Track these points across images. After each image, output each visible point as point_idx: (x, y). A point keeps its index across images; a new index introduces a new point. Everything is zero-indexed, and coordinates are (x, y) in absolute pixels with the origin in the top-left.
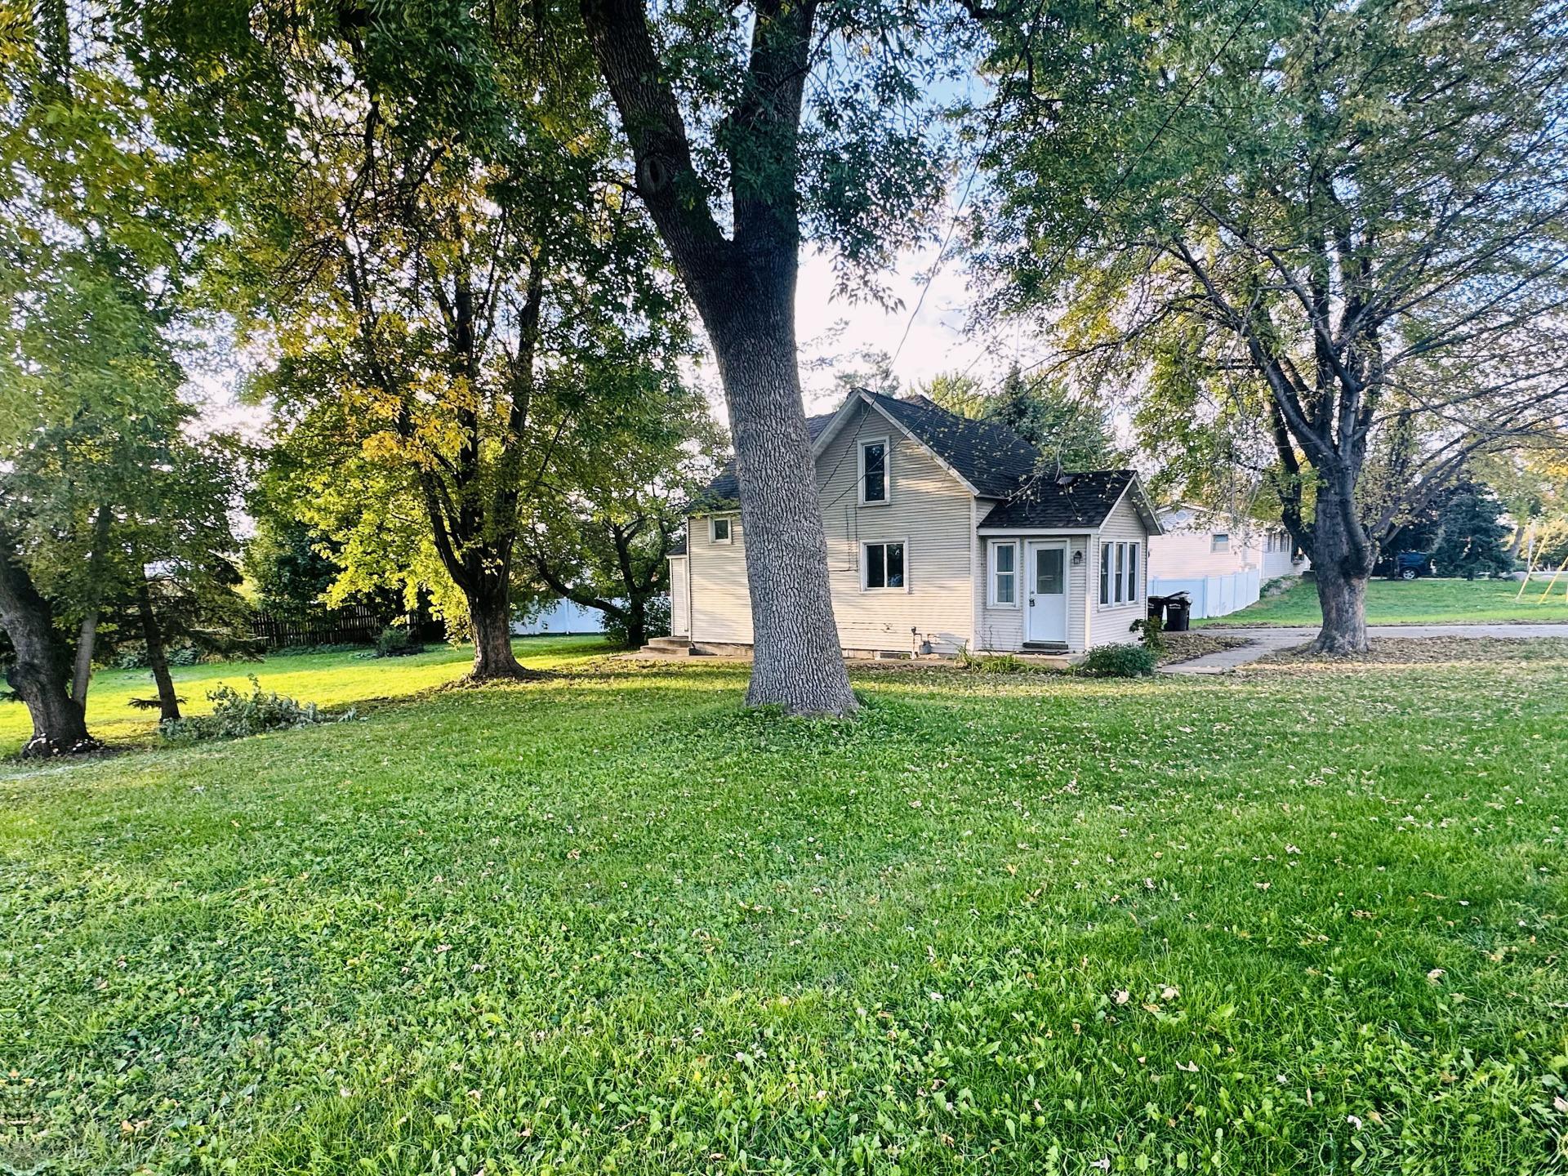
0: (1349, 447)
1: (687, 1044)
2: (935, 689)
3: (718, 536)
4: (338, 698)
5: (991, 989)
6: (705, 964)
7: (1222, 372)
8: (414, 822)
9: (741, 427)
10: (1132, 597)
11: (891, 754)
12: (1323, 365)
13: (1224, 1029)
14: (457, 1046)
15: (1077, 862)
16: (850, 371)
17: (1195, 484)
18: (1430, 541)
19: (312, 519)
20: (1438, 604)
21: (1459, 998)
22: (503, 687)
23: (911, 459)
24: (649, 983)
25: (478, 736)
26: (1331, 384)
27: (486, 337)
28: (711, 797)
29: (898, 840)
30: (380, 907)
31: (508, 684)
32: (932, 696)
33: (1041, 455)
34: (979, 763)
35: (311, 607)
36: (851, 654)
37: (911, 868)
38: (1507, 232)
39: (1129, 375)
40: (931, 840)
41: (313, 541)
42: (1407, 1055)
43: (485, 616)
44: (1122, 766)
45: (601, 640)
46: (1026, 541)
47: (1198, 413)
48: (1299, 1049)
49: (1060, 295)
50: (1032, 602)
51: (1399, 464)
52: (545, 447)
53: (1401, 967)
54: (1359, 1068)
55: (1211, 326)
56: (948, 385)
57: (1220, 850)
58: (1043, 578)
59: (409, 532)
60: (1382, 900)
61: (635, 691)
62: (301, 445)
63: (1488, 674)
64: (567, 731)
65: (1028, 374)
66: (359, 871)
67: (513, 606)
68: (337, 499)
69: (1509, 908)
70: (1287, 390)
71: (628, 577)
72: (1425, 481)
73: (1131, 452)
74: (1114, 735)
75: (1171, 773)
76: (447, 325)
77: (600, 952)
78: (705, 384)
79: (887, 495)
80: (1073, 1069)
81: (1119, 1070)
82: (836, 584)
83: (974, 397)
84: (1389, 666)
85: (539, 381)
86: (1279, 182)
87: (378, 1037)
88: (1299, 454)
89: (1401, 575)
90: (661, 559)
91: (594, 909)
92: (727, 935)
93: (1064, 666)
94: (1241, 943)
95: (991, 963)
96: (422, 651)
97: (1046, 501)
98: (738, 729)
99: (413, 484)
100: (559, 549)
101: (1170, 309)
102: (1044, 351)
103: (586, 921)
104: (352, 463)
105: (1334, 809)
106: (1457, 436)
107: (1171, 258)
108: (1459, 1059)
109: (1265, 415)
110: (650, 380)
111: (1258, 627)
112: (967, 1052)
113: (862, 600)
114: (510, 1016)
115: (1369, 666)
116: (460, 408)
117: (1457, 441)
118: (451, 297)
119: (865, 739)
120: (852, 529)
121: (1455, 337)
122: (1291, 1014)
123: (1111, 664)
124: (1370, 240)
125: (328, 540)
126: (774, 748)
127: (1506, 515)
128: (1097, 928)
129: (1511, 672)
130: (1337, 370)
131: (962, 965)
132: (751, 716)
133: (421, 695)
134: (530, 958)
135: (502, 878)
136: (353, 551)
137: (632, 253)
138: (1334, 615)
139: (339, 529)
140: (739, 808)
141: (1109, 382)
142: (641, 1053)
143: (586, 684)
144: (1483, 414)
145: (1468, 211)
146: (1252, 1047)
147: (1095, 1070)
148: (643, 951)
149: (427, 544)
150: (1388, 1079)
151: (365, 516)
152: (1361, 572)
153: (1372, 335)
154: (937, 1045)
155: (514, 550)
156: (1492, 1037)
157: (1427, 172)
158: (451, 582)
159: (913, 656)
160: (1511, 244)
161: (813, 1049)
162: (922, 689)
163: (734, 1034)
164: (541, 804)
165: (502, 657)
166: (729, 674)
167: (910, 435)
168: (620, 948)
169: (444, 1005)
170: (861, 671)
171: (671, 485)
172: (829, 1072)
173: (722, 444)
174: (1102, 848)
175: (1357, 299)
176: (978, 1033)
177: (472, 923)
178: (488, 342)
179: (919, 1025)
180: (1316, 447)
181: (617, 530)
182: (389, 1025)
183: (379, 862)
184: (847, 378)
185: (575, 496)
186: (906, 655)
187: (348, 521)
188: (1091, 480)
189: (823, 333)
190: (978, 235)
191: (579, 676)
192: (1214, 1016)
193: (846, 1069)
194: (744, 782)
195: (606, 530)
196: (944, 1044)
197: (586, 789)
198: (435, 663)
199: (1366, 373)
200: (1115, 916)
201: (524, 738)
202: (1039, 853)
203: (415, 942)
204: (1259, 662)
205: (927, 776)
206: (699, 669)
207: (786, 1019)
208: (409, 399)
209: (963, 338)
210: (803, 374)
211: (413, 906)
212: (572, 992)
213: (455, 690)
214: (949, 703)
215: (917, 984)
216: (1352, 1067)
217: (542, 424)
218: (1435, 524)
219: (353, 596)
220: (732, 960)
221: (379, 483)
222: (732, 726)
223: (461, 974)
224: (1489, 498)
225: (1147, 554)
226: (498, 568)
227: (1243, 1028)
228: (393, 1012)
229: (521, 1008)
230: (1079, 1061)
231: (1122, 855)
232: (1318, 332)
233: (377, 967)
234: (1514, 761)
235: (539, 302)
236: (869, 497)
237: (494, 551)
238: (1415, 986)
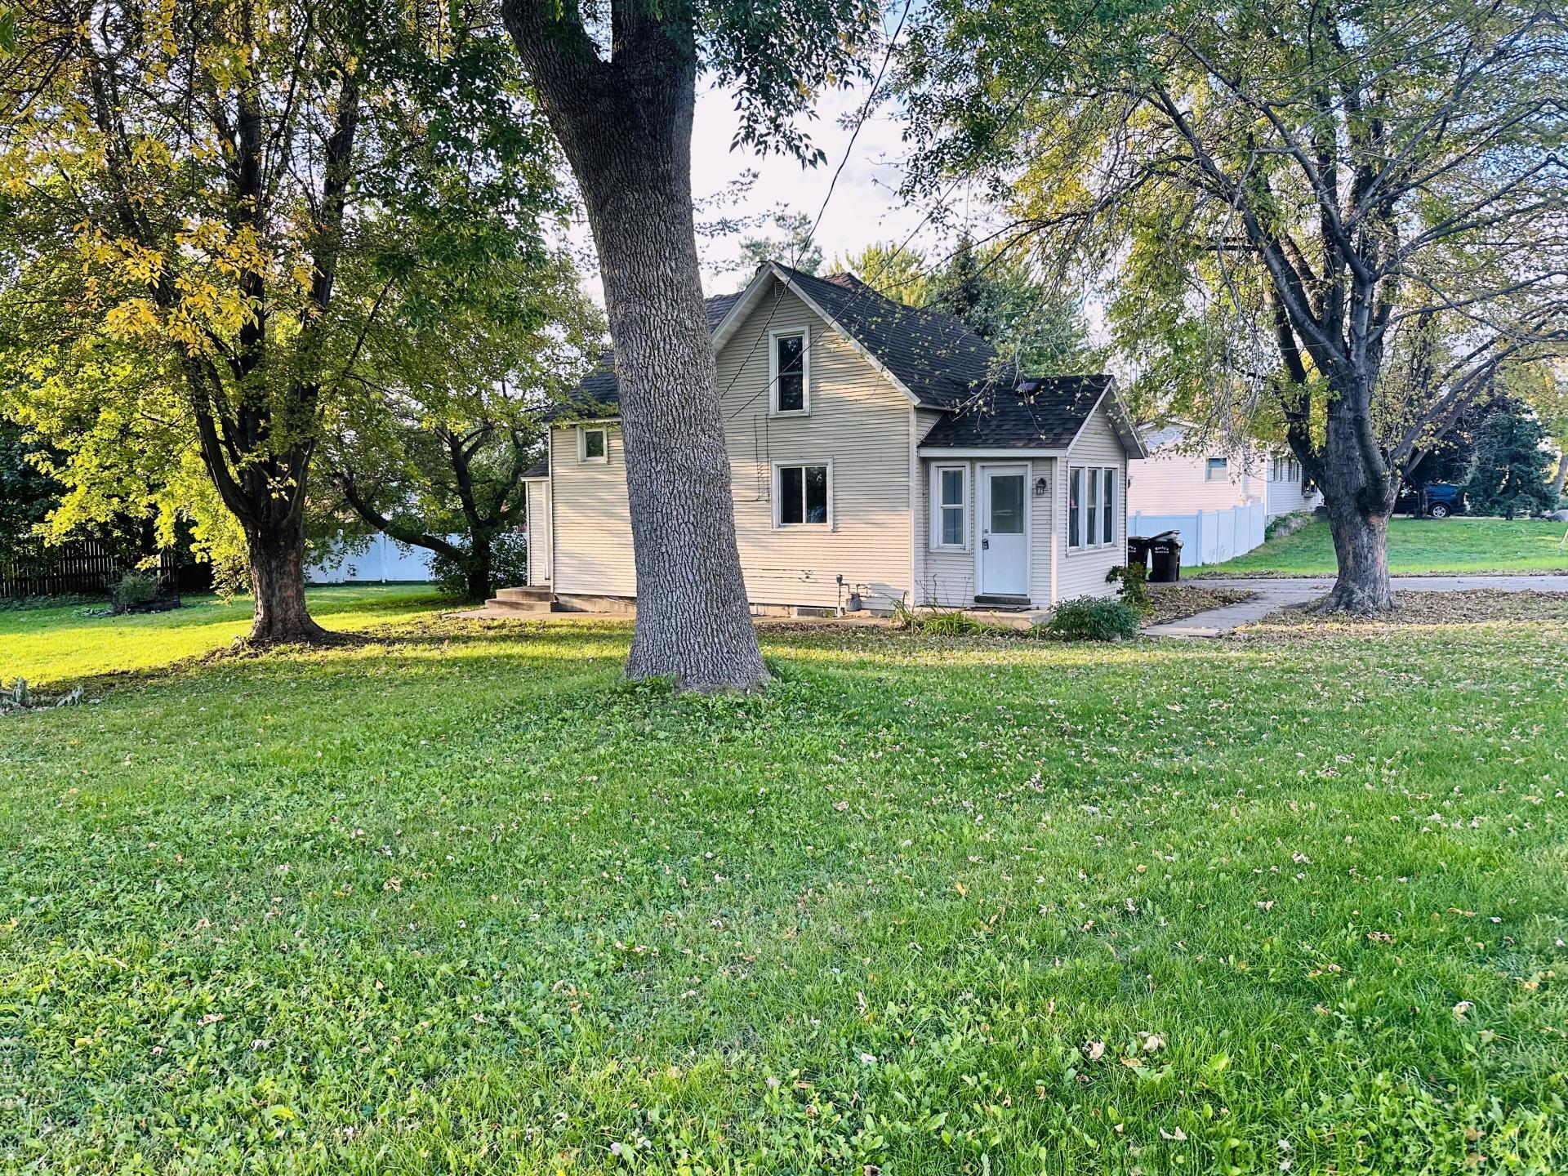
0: (1363, 351)
1: (547, 1135)
2: (866, 656)
3: (590, 453)
4: (56, 672)
5: (935, 1045)
6: (569, 1028)
7: (1214, 253)
8: (169, 845)
9: (620, 310)
10: (1108, 538)
11: (810, 740)
12: (1331, 249)
13: (1216, 1085)
14: (232, 1151)
15: (1041, 879)
16: (759, 236)
17: (1185, 394)
18: (1462, 471)
19: (28, 417)
20: (1472, 550)
21: (1488, 1036)
22: (294, 656)
23: (835, 356)
24: (495, 1056)
25: (259, 722)
26: (1342, 272)
27: (279, 174)
28: (579, 802)
29: (819, 853)
30: (122, 964)
31: (301, 651)
32: (863, 665)
33: (997, 355)
34: (921, 752)
35: (19, 542)
36: (761, 610)
37: (835, 889)
38: (1534, 96)
39: (1103, 255)
40: (861, 853)
41: (25, 449)
42: (1428, 1107)
43: (270, 557)
44: (1097, 755)
45: (431, 592)
46: (978, 465)
47: (1187, 304)
48: (1305, 1105)
49: (1019, 149)
50: (986, 544)
51: (1422, 373)
52: (358, 325)
53: (1424, 1002)
54: (1373, 1126)
55: (1200, 194)
56: (884, 260)
57: (1214, 861)
58: (999, 512)
59: (164, 438)
60: (1403, 919)
61: (478, 660)
62: (17, 314)
63: (1528, 636)
64: (382, 715)
65: (980, 252)
66: (92, 915)
67: (310, 544)
68: (65, 391)
69: (1545, 924)
70: (1291, 278)
71: (469, 505)
72: (1452, 395)
73: (1105, 354)
74: (1087, 715)
75: (1157, 763)
76: (225, 157)
77: (428, 1017)
78: (574, 248)
79: (806, 404)
80: (1036, 1144)
81: (1092, 1143)
82: (743, 518)
83: (915, 278)
84: (1416, 627)
85: (350, 237)
86: (1276, 22)
87: (121, 1144)
88: (1306, 359)
89: (1430, 512)
90: (514, 482)
91: (421, 959)
92: (597, 986)
93: (1025, 626)
94: (1239, 977)
95: (936, 1013)
96: (178, 606)
97: (1002, 413)
98: (616, 709)
99: (173, 373)
100: (374, 465)
101: (1150, 173)
102: (1000, 221)
103: (409, 975)
104: (88, 342)
105: (1349, 806)
106: (1487, 340)
107: (1151, 109)
108: (1487, 1110)
109: (1266, 307)
110: (501, 243)
111: (1263, 576)
112: (906, 1128)
113: (774, 541)
114: (305, 1109)
115: (1393, 627)
116: (243, 270)
117: (1485, 347)
118: (232, 118)
119: (778, 722)
120: (762, 443)
121: (1479, 219)
122: (1296, 1063)
123: (1083, 624)
124: (1381, 97)
125: (50, 448)
126: (662, 735)
127: (1548, 439)
128: (1067, 964)
129: (1554, 634)
130: (1348, 256)
131: (901, 1016)
132: (633, 693)
133: (176, 667)
134: (332, 1028)
135: (293, 919)
136: (84, 463)
137: (480, 73)
138: (1350, 562)
139: (64, 433)
140: (615, 815)
141: (1079, 261)
142: (485, 1149)
143: (409, 651)
144: (1513, 315)
145: (1490, 68)
146: (1249, 1107)
147: (1063, 1144)
148: (487, 1014)
149: (190, 456)
150: (1406, 1138)
151: (102, 416)
152: (1380, 507)
153: (1386, 214)
154: (869, 1122)
155: (312, 465)
156: (1524, 1082)
157: (1442, 18)
158: (223, 508)
159: (840, 614)
160: (1537, 110)
161: (711, 1133)
162: (849, 656)
163: (608, 1119)
164: (347, 817)
165: (292, 614)
166: (603, 637)
167: (835, 325)
168: (455, 1010)
169: (213, 1097)
170: (775, 633)
171: (527, 383)
172: (732, 1163)
173: (595, 330)
174: (1073, 861)
175: (1368, 169)
176: (919, 1104)
177: (251, 982)
178: (283, 181)
179: (846, 1096)
180: (1325, 350)
181: (454, 441)
182: (137, 1127)
183: (120, 901)
184: (755, 247)
185: (396, 393)
186: (828, 612)
187: (79, 422)
188: (1057, 387)
189: (725, 188)
190: (918, 72)
191: (400, 640)
192: (1206, 1070)
193: (754, 1158)
194: (623, 781)
195: (439, 441)
196: (876, 1118)
197: (409, 795)
198: (197, 623)
199: (1381, 261)
200: (1089, 947)
201: (324, 727)
202: (994, 868)
203: (172, 1010)
204: (1264, 622)
205: (856, 769)
206: (564, 631)
207: (676, 1096)
208: (172, 255)
209: (900, 201)
210: (699, 240)
211: (169, 961)
212: (391, 1071)
213: (225, 661)
214: (883, 674)
215: (843, 1043)
216: (1365, 1126)
217: (353, 293)
218: (1466, 449)
219: (81, 528)
220: (605, 1021)
221: (124, 370)
222: (608, 706)
223: (237, 1054)
224: (1528, 417)
225: (1127, 484)
226: (290, 490)
227: (1240, 1081)
228: (141, 1110)
229: (321, 1097)
230: (1044, 1133)
231: (1098, 869)
232: (1324, 208)
233: (118, 1047)
234: (1555, 744)
235: (353, 129)
236: (783, 405)
237: (285, 467)
238: (1438, 1023)
